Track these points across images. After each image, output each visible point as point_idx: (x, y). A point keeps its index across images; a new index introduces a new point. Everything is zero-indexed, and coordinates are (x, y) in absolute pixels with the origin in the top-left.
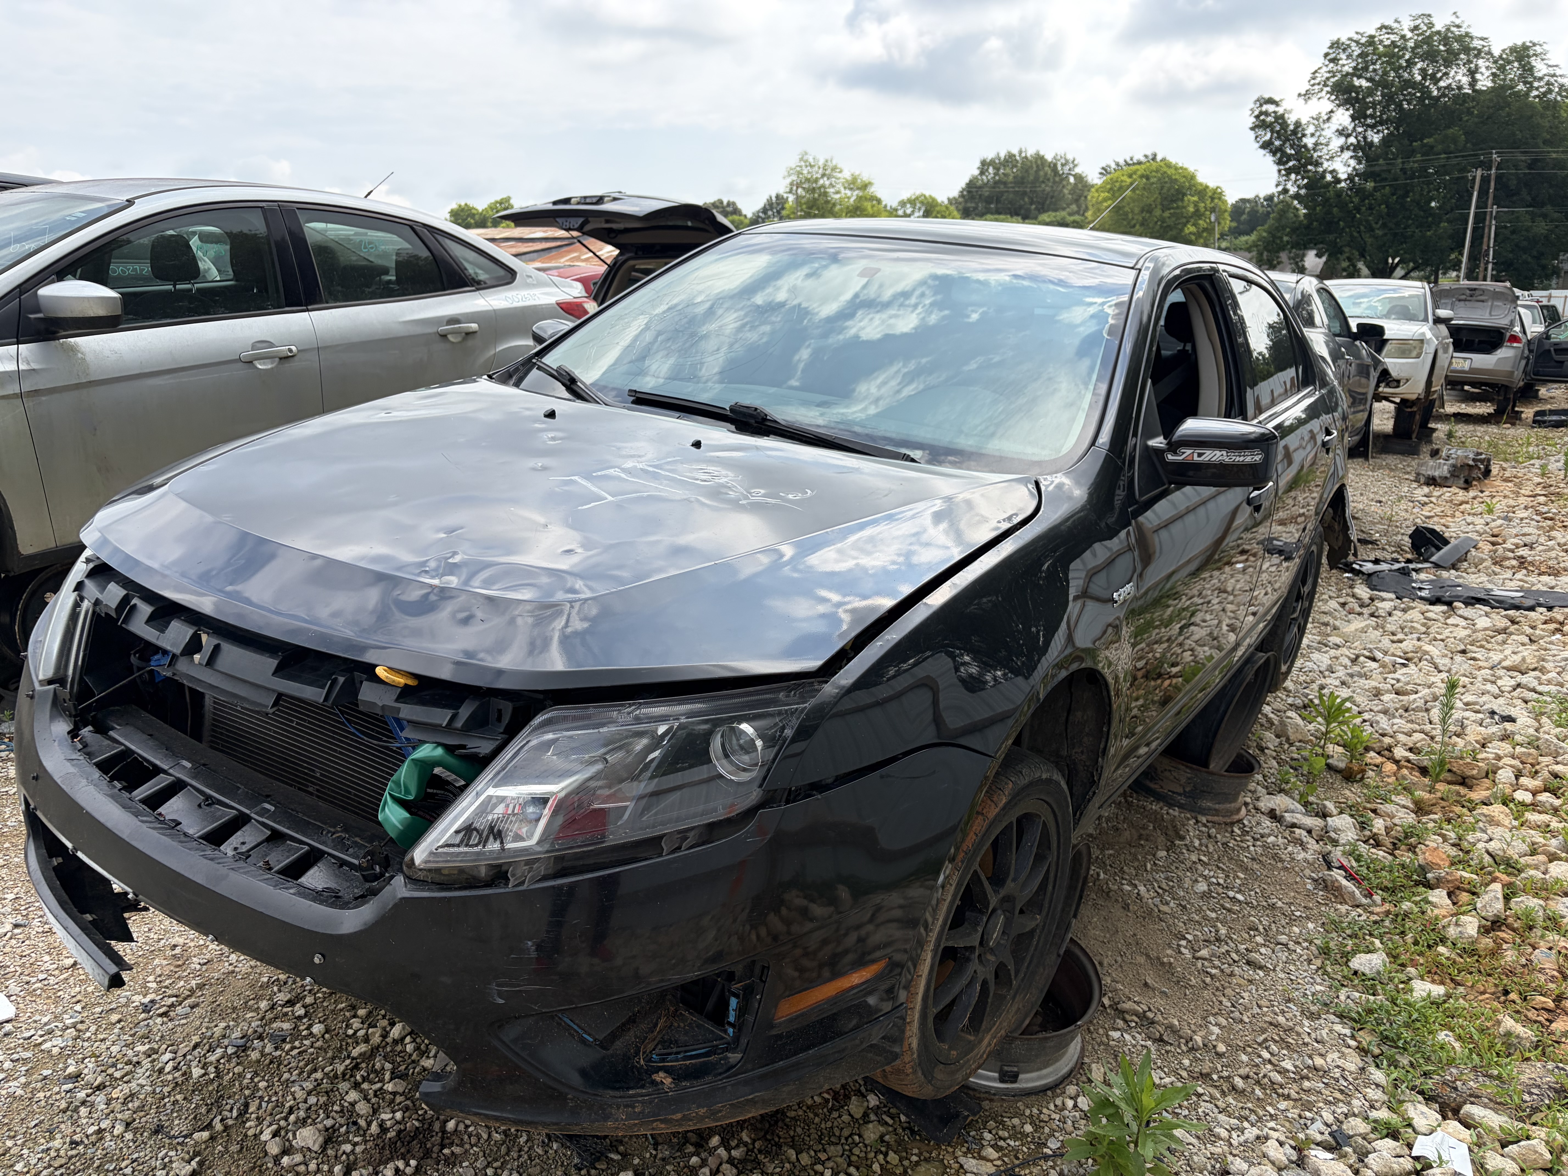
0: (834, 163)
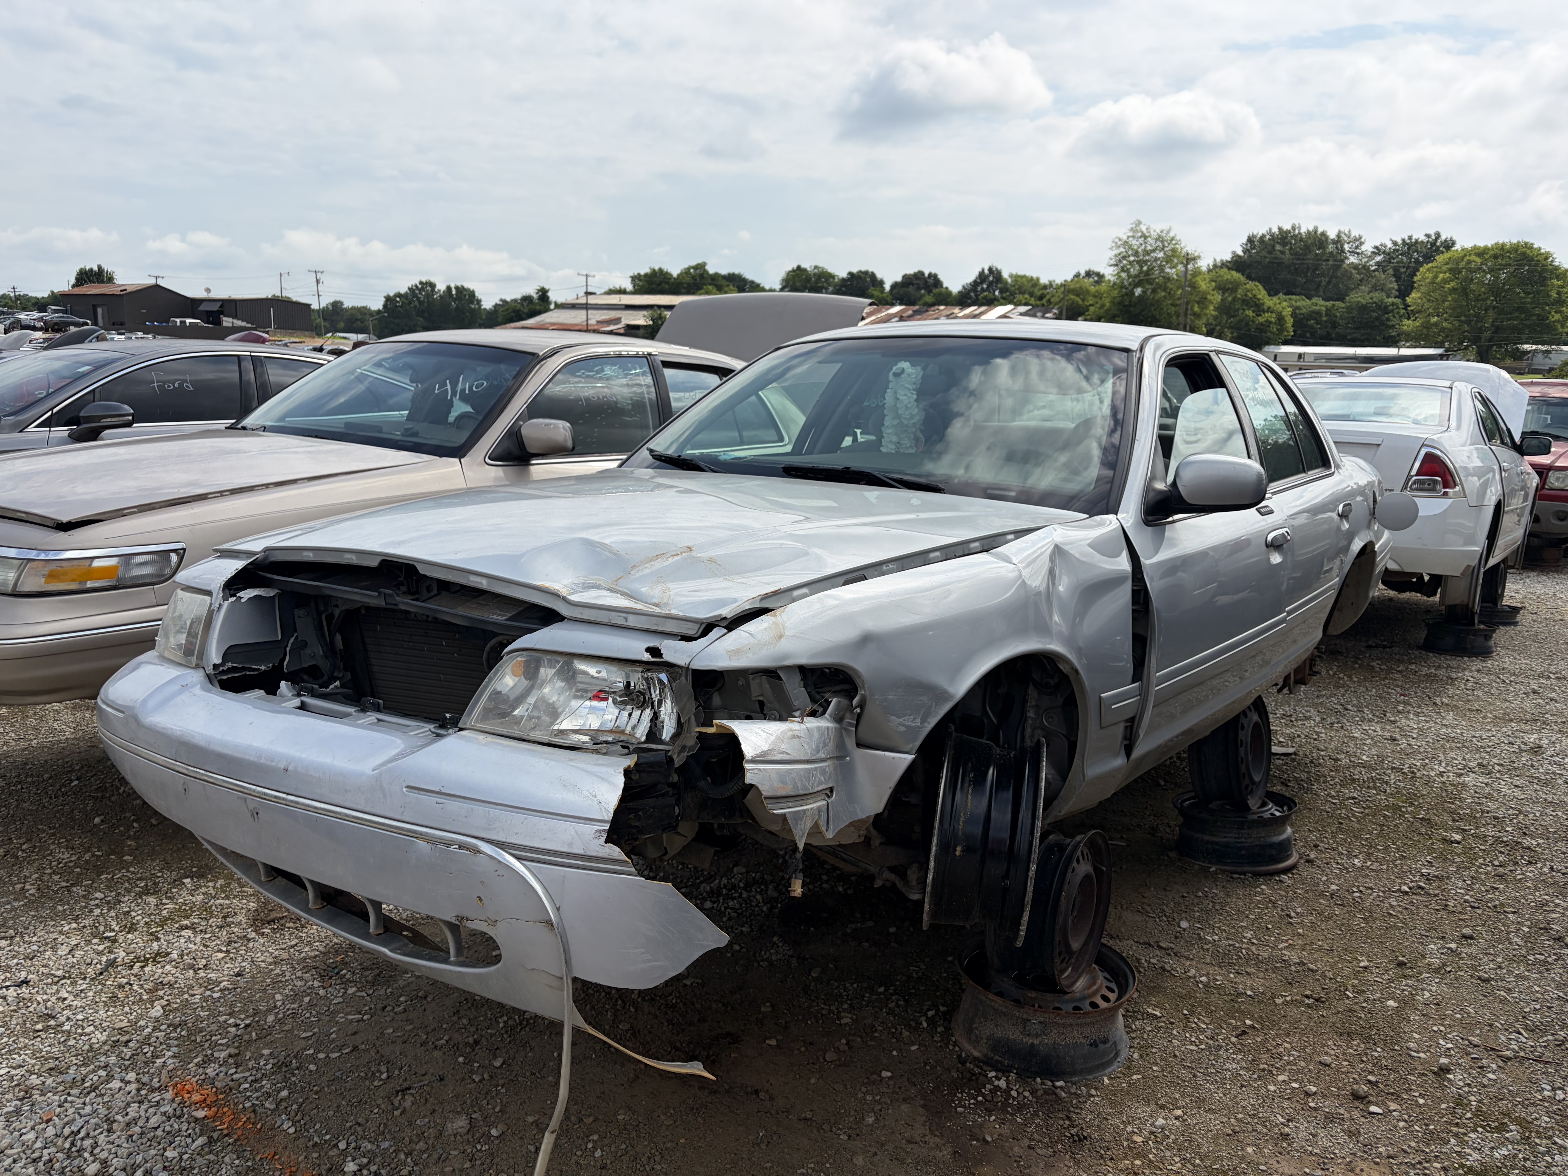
0: (1172, 234)
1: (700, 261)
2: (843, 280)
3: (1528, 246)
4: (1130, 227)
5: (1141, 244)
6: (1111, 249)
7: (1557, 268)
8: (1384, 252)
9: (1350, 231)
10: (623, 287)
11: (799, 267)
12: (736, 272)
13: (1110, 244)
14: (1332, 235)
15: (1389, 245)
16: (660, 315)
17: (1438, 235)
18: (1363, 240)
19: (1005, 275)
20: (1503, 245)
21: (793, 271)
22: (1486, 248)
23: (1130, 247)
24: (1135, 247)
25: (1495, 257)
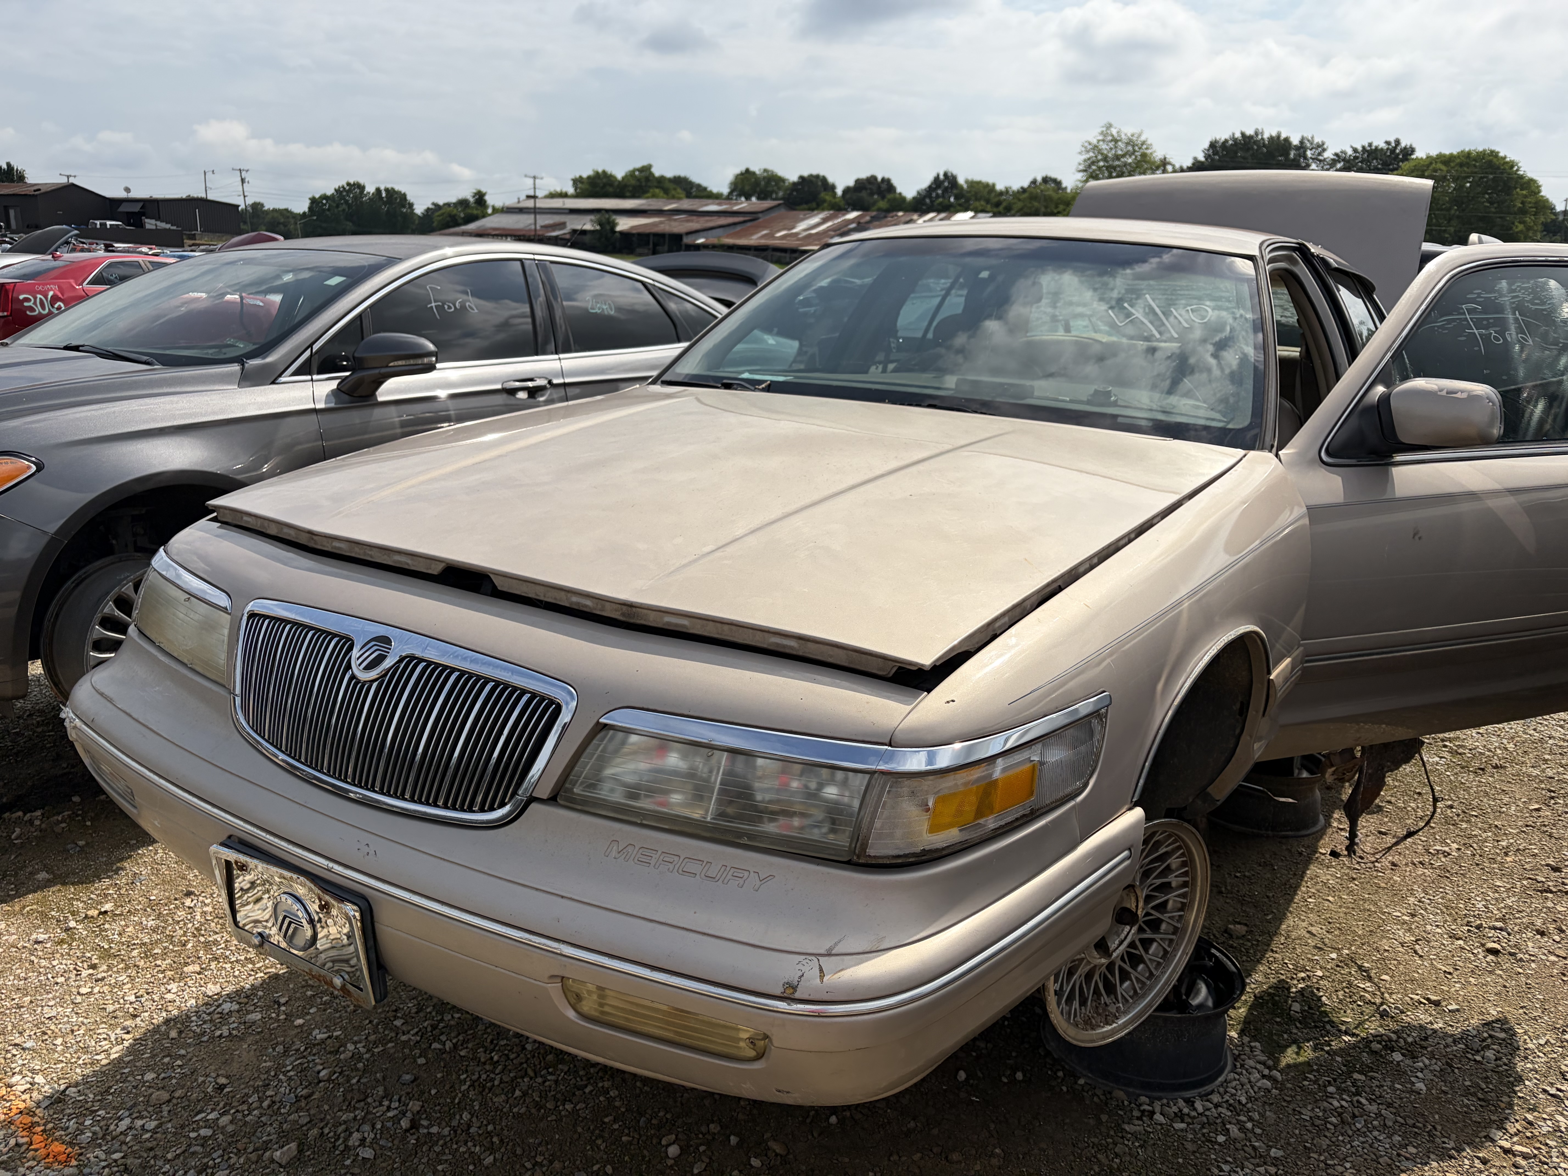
1: (645, 163)
2: (794, 184)
3: (1494, 154)
4: (1100, 130)
5: (1111, 149)
6: (1080, 153)
7: (1521, 177)
8: (1344, 160)
9: (1312, 138)
10: (564, 190)
11: (747, 171)
12: (682, 174)
13: (1079, 148)
14: (1295, 141)
15: (1350, 152)
16: (608, 219)
17: (1398, 142)
18: (1325, 146)
19: (961, 181)
20: (1469, 153)
21: (742, 174)
22: (1451, 155)
23: (1100, 152)
24: (1105, 152)
25: (1461, 165)
